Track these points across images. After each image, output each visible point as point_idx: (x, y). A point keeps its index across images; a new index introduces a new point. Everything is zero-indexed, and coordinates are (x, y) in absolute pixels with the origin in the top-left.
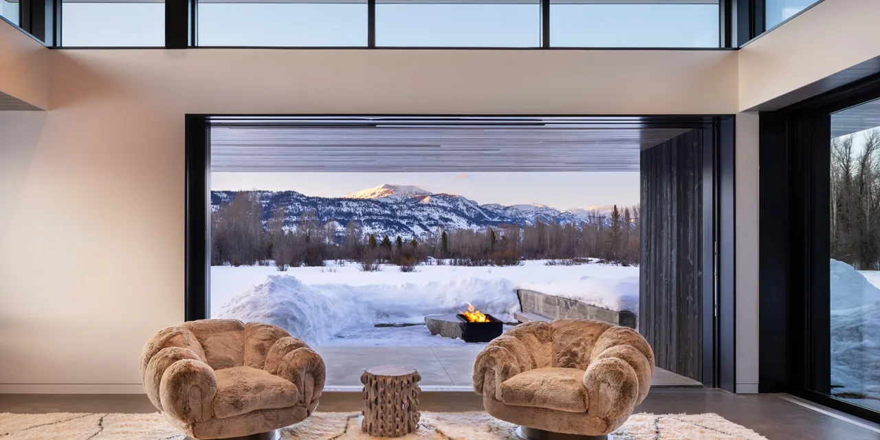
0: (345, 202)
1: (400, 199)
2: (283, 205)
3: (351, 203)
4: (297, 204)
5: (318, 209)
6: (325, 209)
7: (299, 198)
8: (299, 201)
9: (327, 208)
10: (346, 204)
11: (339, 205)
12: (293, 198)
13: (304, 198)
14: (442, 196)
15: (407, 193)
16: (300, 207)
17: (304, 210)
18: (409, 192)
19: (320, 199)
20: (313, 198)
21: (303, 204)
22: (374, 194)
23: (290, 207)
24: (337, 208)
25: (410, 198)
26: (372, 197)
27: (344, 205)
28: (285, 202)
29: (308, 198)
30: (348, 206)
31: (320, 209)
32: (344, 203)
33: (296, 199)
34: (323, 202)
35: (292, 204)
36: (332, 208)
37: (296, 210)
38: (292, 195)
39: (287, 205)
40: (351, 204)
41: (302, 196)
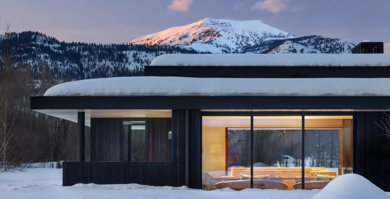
0: (132, 53)
1: (235, 47)
2: (20, 59)
3: (144, 53)
4: (42, 56)
5: (81, 66)
6: (94, 66)
7: (46, 45)
8: (46, 50)
9: (99, 64)
10: (134, 56)
11: (121, 58)
12: (37, 46)
13: (56, 45)
14: (312, 41)
15: (247, 35)
16: (49, 62)
17: (56, 69)
18: (251, 33)
19: (86, 47)
20: (73, 44)
21: (54, 56)
22: (185, 36)
23: (30, 61)
24: (117, 64)
25: (253, 44)
26: (182, 42)
27: (131, 59)
28: (21, 52)
29: (64, 45)
30: (138, 60)
31: (85, 66)
32: (130, 54)
33: (42, 46)
34: (92, 53)
35: (34, 57)
36: (108, 63)
37: (41, 69)
38: (35, 39)
39: (26, 59)
40: (142, 55)
41: (53, 41)
